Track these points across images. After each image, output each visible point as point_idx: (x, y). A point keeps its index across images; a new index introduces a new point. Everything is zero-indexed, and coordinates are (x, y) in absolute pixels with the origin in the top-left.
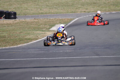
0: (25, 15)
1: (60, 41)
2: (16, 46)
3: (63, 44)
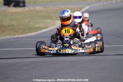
0: (35, 4)
1: (68, 45)
3: (73, 51)
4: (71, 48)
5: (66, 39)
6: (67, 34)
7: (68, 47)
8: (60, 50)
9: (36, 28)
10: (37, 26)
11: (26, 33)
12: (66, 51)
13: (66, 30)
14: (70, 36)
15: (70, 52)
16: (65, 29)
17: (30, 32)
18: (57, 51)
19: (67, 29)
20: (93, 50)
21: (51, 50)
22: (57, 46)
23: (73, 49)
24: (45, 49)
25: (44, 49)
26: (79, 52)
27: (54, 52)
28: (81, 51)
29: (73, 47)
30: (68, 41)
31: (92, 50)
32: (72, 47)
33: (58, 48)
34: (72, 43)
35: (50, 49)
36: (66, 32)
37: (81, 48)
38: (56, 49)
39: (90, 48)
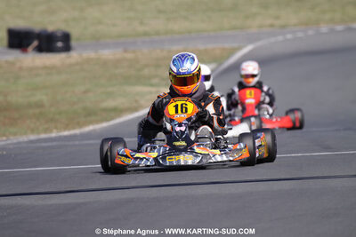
0: (97, 41)
1: (184, 143)
2: (77, 131)
3: (198, 160)
4: (193, 152)
5: (178, 129)
6: (181, 117)
7: (185, 150)
8: (164, 158)
9: (105, 110)
10: (110, 103)
11: (80, 125)
12: (179, 160)
13: (176, 106)
14: (189, 119)
15: (190, 163)
16: (174, 104)
17: (91, 123)
18: (156, 159)
19: (179, 103)
20: (248, 155)
21: (142, 159)
22: (155, 148)
23: (196, 155)
24: (126, 156)
25: (122, 155)
26: (213, 160)
27: (149, 164)
28: (219, 159)
29: (197, 150)
30: (182, 133)
31: (245, 154)
32: (195, 148)
33: (159, 151)
34: (193, 137)
35: (138, 155)
36: (177, 112)
37: (217, 152)
38: (155, 154)
39: (241, 149)
